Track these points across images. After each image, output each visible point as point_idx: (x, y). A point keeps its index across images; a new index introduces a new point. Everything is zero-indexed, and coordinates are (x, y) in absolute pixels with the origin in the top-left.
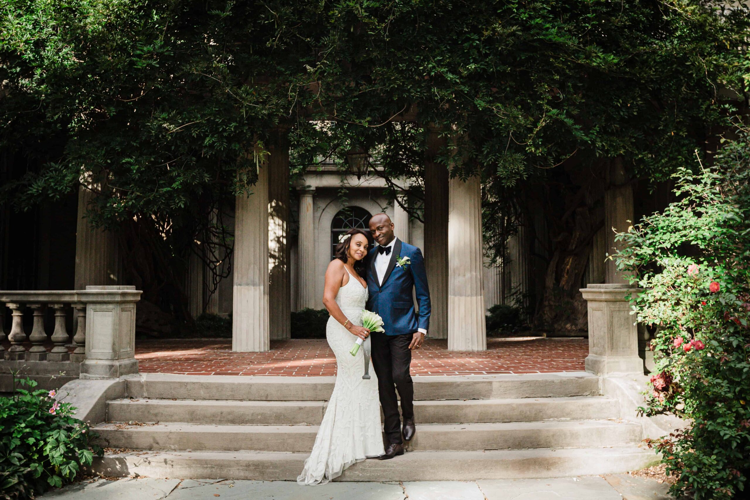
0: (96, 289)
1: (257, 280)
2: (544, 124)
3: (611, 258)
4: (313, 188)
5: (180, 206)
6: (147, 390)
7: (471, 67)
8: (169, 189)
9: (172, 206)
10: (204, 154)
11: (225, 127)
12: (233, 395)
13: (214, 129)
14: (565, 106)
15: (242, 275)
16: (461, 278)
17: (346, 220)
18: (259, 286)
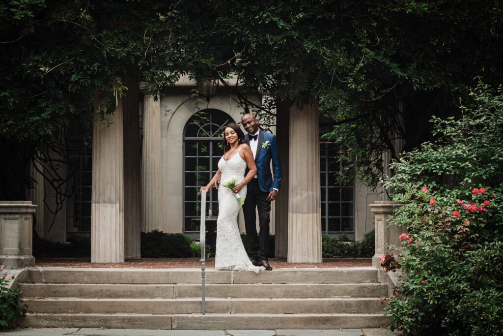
0: (6, 203)
1: (113, 198)
2: (362, 65)
5: (48, 133)
6: (45, 277)
7: (299, 16)
8: (38, 118)
9: (41, 133)
10: (70, 89)
11: (89, 66)
12: (108, 280)
13: (79, 68)
14: (383, 47)
15: (100, 194)
16: (299, 197)
17: (201, 126)
18: (115, 203)
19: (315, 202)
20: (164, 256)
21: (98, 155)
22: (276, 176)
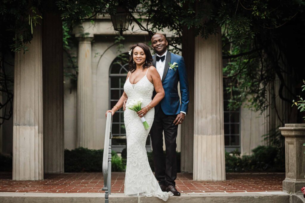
1: (32, 121)
3: (296, 103)
4: (91, 35)
15: (20, 117)
16: (204, 120)
17: (123, 65)
18: (34, 126)
19: (219, 125)
20: (85, 171)
21: (18, 82)
22: (183, 98)
